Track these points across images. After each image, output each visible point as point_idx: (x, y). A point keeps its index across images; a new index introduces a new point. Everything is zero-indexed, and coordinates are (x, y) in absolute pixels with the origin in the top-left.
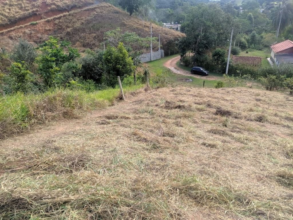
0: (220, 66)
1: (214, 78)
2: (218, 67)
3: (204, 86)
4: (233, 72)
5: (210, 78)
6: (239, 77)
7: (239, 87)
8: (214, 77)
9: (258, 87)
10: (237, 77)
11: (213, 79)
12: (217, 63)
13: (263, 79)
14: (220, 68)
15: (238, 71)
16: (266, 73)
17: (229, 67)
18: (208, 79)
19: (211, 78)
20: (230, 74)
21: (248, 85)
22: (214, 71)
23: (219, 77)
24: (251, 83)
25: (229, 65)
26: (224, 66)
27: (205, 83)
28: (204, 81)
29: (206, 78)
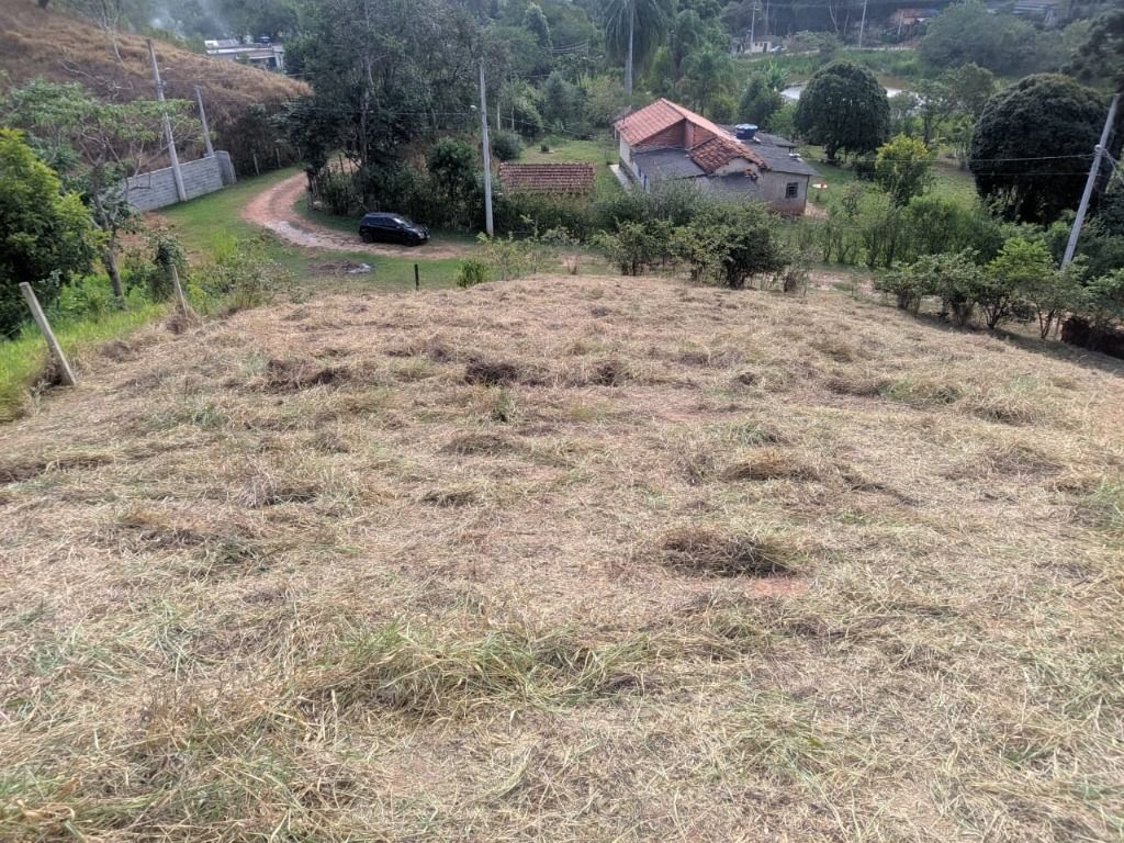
0: (462, 204)
1: (448, 250)
2: (458, 207)
3: (417, 284)
4: (511, 223)
5: (434, 251)
6: (532, 240)
7: (538, 275)
8: (450, 247)
9: (597, 270)
10: (527, 240)
11: (447, 255)
12: (451, 194)
13: (609, 240)
14: (466, 210)
15: (527, 220)
16: (617, 216)
17: (494, 207)
18: (430, 256)
19: (441, 251)
20: (501, 230)
21: (569, 262)
22: (446, 224)
23: (468, 246)
24: (574, 257)
25: (494, 198)
26: (479, 205)
27: (419, 273)
28: (416, 266)
29: (422, 252)
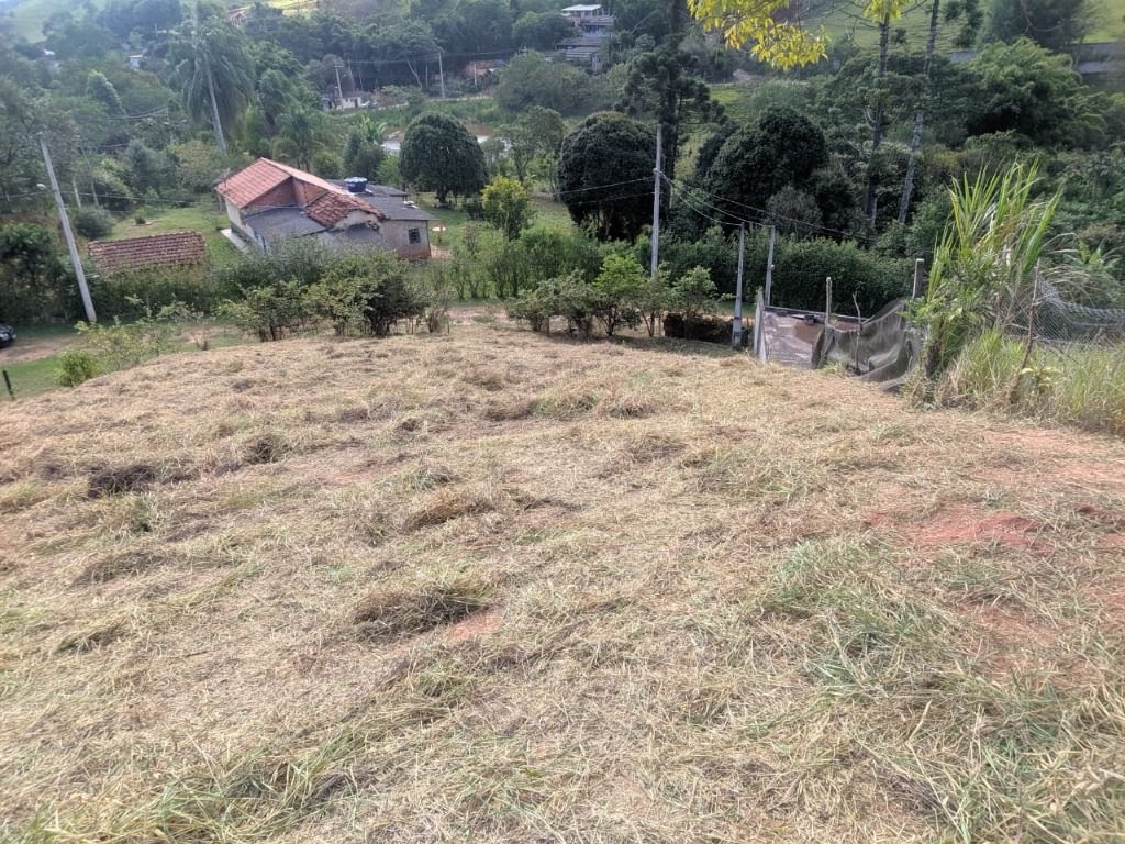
0: (50, 294)
1: (45, 348)
2: (46, 298)
3: (11, 393)
4: (115, 305)
5: (25, 352)
6: (146, 321)
7: (162, 357)
8: (46, 343)
9: (233, 341)
10: (140, 322)
11: (44, 354)
12: (33, 284)
13: (240, 309)
14: (56, 300)
15: (134, 300)
16: (242, 282)
17: (91, 291)
18: (22, 358)
19: (34, 350)
20: (105, 317)
21: (198, 337)
22: (35, 319)
23: (67, 340)
24: (201, 332)
25: (90, 282)
26: (72, 292)
27: (11, 379)
28: (5, 373)
29: (9, 355)
